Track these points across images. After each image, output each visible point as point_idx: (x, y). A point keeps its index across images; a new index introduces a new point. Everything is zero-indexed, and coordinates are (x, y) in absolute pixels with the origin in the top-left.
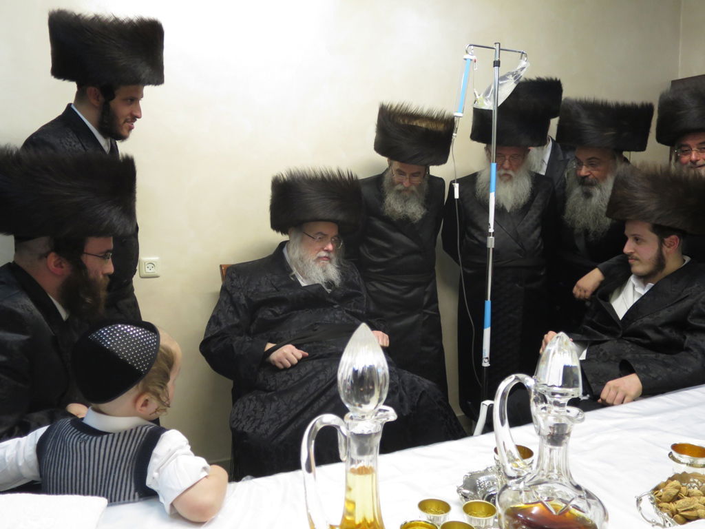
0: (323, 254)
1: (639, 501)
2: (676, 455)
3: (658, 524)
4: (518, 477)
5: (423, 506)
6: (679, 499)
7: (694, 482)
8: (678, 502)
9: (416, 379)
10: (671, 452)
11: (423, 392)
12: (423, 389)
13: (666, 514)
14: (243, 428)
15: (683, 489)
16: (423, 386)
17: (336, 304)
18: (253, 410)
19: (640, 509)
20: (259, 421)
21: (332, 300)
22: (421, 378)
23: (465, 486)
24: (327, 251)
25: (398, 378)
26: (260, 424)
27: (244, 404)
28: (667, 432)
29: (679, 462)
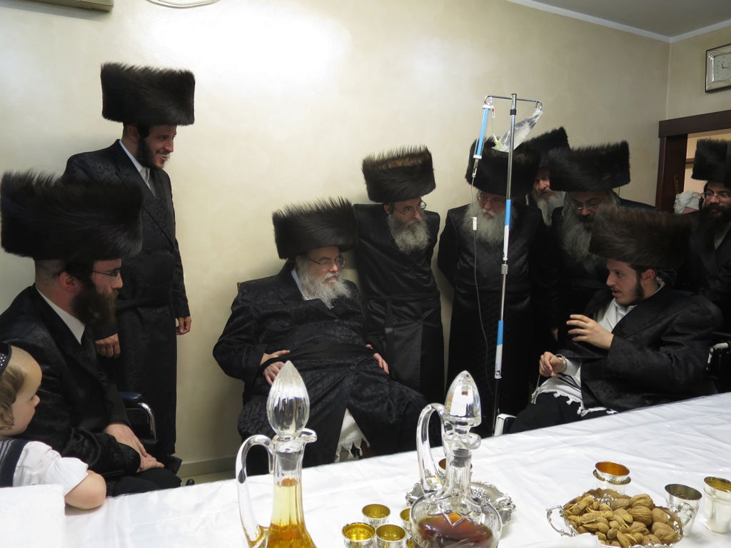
0: (330, 275)
1: (549, 513)
3: (565, 534)
4: (430, 491)
5: (367, 510)
6: (586, 512)
7: (608, 497)
8: (585, 515)
9: (405, 391)
10: (595, 471)
11: (410, 402)
12: (410, 400)
13: (571, 526)
14: (248, 429)
15: (595, 504)
16: (411, 397)
17: (335, 319)
18: (258, 414)
19: (550, 519)
20: (261, 424)
21: (332, 315)
22: (409, 389)
23: (413, 493)
24: (333, 272)
25: (388, 389)
26: (262, 426)
27: (251, 407)
28: (608, 449)
29: (601, 479)
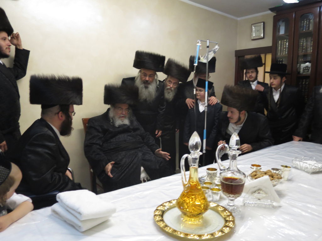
2: (252, 167)
29: (253, 169)
